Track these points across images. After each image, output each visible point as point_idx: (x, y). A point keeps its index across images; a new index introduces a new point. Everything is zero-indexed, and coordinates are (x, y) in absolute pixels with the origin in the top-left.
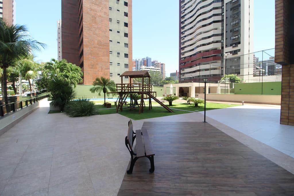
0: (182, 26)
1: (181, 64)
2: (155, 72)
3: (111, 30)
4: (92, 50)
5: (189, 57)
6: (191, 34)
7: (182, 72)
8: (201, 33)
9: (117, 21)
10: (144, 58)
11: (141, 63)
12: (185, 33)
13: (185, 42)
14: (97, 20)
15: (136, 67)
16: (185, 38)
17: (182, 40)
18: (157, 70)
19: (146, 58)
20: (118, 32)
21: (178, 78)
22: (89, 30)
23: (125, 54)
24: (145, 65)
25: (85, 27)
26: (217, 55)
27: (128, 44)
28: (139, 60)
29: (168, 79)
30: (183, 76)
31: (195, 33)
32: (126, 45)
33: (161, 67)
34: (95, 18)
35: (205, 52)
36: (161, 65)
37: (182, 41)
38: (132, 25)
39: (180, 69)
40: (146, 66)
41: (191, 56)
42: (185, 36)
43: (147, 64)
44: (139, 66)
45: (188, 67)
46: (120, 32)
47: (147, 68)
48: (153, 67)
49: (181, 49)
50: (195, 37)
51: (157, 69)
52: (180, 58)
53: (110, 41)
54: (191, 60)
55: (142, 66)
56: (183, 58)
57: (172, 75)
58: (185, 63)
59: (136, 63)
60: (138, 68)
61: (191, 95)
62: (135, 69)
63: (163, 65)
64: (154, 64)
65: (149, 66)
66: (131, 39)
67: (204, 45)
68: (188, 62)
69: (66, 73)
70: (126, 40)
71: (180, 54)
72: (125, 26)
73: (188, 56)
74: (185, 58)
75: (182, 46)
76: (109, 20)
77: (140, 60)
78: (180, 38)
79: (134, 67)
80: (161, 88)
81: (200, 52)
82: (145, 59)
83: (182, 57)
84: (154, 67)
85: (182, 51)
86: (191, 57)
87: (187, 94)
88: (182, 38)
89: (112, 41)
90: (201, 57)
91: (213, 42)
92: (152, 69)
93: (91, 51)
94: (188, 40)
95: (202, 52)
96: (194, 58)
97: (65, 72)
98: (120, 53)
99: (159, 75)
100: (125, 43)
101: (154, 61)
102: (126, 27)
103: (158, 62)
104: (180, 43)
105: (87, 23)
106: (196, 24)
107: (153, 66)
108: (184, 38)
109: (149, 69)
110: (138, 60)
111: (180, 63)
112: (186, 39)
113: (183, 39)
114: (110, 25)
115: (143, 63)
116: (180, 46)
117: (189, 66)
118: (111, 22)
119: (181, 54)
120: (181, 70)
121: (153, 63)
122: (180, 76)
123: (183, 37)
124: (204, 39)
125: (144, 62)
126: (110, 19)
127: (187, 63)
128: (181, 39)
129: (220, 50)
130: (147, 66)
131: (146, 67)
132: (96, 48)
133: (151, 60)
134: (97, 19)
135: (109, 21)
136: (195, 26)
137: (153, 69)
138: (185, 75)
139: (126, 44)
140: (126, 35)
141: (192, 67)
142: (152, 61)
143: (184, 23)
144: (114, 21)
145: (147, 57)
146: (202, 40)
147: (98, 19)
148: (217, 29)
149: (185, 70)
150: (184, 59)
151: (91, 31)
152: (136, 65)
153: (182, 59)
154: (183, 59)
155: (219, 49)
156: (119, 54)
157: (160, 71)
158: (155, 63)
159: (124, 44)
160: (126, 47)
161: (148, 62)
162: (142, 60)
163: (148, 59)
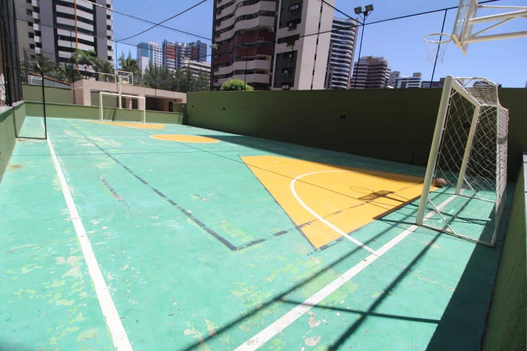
1: (214, 56)
7: (215, 73)
10: (193, 43)
11: (187, 52)
13: (223, 7)
15: (175, 59)
19: (196, 42)
24: (194, 57)
26: (265, 43)
28: (183, 44)
30: (217, 81)
37: (218, 5)
39: (213, 66)
40: (195, 59)
43: (199, 55)
44: (181, 59)
45: (224, 64)
56: (217, 43)
58: (220, 54)
59: (175, 50)
62: (174, 64)
65: (202, 61)
74: (220, 43)
75: (218, 17)
77: (185, 45)
79: (172, 60)
82: (195, 45)
83: (216, 40)
85: (217, 29)
86: (229, 43)
90: (240, 44)
91: (260, 14)
94: (227, 5)
95: (241, 33)
104: (214, 10)
109: (200, 66)
110: (180, 44)
112: (224, 1)
113: (219, 1)
115: (190, 53)
117: (226, 61)
120: (215, 70)
122: (212, 83)
125: (193, 50)
129: (272, 33)
130: (198, 61)
131: (193, 62)
141: (229, 65)
145: (198, 41)
146: (244, 5)
149: (219, 69)
154: (218, 45)
155: (271, 29)
161: (200, 51)
162: (189, 46)
163: (199, 46)
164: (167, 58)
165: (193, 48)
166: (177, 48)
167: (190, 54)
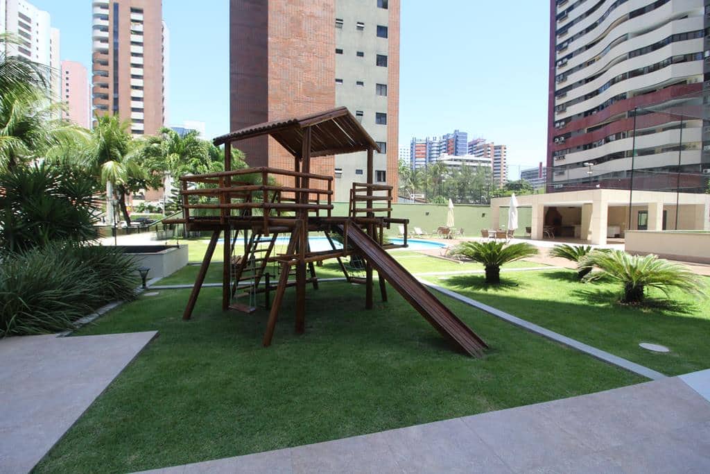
0: (560, 26)
1: (554, 140)
2: (475, 169)
3: (339, 51)
4: (289, 108)
5: (583, 115)
6: (588, 47)
7: (556, 163)
8: (625, 38)
9: (358, 23)
10: (448, 135)
11: (440, 146)
12: (570, 44)
13: (570, 71)
14: (303, 29)
15: (426, 158)
16: (569, 61)
17: (557, 67)
18: (483, 165)
19: (453, 132)
20: (360, 54)
21: (544, 183)
22: (283, 56)
23: (377, 113)
24: (450, 152)
25: (272, 49)
26: (686, 102)
27: (386, 86)
28: (435, 139)
29: (515, 187)
30: (562, 173)
31: (602, 41)
32: (381, 88)
33: (495, 156)
34: (300, 23)
35: (641, 96)
36: (495, 149)
37: (559, 72)
38: (398, 29)
39: (551, 154)
40: (452, 153)
41: (587, 113)
42: (570, 56)
43: (457, 148)
44: (435, 156)
45: (578, 147)
46: (365, 54)
47: (455, 160)
48: (472, 157)
49: (554, 94)
50: (605, 51)
51: (484, 162)
52: (552, 123)
53: (337, 80)
54: (587, 125)
55: (442, 154)
56: (560, 121)
57: (528, 174)
58: (567, 136)
59: (426, 147)
60: (432, 159)
61: (588, 232)
62: (424, 163)
63: (500, 148)
64: (474, 147)
65: (462, 153)
66: (396, 71)
67: (635, 73)
68: (578, 131)
69: (195, 165)
70: (381, 74)
71: (553, 109)
72: (378, 35)
73: (579, 115)
74: (567, 120)
75: (559, 87)
76: (334, 24)
77: (438, 140)
78: (553, 63)
79: (420, 159)
80: (484, 210)
81: (621, 97)
83: (558, 117)
84: (474, 155)
85: (558, 102)
86: (589, 117)
87: (573, 228)
88: (560, 63)
89: (341, 81)
90: (627, 113)
91: (672, 61)
92: (467, 161)
93: (287, 111)
94: (581, 66)
95: (628, 97)
96: (598, 118)
97: (192, 164)
98: (364, 113)
99: (487, 177)
100: (377, 84)
101: (473, 141)
102: (382, 39)
103: (487, 143)
104: (553, 79)
105: (278, 38)
106: (609, 11)
107: (471, 152)
108: (566, 60)
109: (460, 160)
110: (431, 139)
111: (552, 137)
112: (572, 63)
113: (560, 66)
114: (337, 36)
115: (444, 147)
116: (552, 86)
117: (582, 143)
118: (341, 28)
119: (554, 111)
120: (555, 159)
121: (472, 145)
122: (551, 177)
123: (561, 60)
124: (635, 56)
125: (448, 143)
126: (337, 20)
127: (574, 135)
128: (556, 65)
129: (701, 83)
130: (456, 155)
131: (453, 157)
132: (300, 102)
133: (466, 137)
134: (304, 23)
135: (336, 26)
136: (602, 19)
137: (472, 161)
138: (566, 172)
139: (381, 85)
140: (382, 61)
141: (590, 148)
142: (470, 140)
143: (567, 16)
144: (350, 25)
145: (456, 131)
146: (630, 58)
147: (306, 26)
148: (686, 17)
149: (567, 156)
150: (566, 123)
151: (289, 57)
152: (428, 152)
153: (558, 125)
154: (563, 123)
155: (693, 82)
156: (362, 115)
157: (491, 165)
158: (478, 145)
159: (375, 86)
160: (381, 95)
161: (459, 143)
162: (442, 140)
163: (457, 136)
164: (416, 158)
165: (448, 141)
166: (428, 144)
167: (445, 149)
